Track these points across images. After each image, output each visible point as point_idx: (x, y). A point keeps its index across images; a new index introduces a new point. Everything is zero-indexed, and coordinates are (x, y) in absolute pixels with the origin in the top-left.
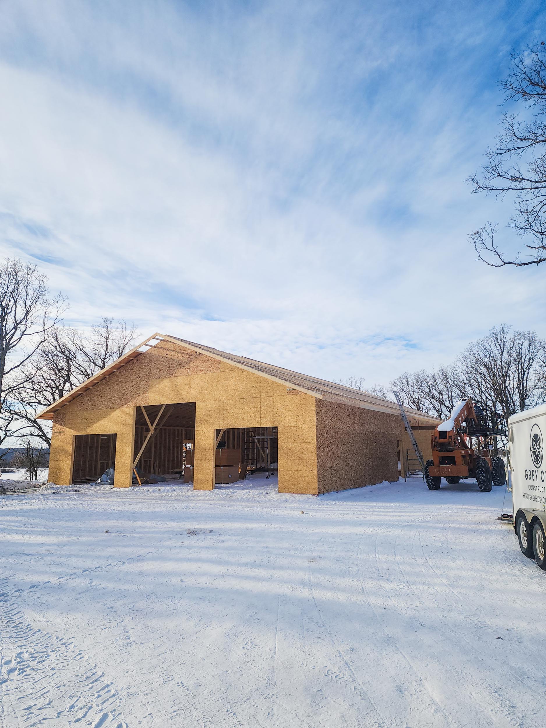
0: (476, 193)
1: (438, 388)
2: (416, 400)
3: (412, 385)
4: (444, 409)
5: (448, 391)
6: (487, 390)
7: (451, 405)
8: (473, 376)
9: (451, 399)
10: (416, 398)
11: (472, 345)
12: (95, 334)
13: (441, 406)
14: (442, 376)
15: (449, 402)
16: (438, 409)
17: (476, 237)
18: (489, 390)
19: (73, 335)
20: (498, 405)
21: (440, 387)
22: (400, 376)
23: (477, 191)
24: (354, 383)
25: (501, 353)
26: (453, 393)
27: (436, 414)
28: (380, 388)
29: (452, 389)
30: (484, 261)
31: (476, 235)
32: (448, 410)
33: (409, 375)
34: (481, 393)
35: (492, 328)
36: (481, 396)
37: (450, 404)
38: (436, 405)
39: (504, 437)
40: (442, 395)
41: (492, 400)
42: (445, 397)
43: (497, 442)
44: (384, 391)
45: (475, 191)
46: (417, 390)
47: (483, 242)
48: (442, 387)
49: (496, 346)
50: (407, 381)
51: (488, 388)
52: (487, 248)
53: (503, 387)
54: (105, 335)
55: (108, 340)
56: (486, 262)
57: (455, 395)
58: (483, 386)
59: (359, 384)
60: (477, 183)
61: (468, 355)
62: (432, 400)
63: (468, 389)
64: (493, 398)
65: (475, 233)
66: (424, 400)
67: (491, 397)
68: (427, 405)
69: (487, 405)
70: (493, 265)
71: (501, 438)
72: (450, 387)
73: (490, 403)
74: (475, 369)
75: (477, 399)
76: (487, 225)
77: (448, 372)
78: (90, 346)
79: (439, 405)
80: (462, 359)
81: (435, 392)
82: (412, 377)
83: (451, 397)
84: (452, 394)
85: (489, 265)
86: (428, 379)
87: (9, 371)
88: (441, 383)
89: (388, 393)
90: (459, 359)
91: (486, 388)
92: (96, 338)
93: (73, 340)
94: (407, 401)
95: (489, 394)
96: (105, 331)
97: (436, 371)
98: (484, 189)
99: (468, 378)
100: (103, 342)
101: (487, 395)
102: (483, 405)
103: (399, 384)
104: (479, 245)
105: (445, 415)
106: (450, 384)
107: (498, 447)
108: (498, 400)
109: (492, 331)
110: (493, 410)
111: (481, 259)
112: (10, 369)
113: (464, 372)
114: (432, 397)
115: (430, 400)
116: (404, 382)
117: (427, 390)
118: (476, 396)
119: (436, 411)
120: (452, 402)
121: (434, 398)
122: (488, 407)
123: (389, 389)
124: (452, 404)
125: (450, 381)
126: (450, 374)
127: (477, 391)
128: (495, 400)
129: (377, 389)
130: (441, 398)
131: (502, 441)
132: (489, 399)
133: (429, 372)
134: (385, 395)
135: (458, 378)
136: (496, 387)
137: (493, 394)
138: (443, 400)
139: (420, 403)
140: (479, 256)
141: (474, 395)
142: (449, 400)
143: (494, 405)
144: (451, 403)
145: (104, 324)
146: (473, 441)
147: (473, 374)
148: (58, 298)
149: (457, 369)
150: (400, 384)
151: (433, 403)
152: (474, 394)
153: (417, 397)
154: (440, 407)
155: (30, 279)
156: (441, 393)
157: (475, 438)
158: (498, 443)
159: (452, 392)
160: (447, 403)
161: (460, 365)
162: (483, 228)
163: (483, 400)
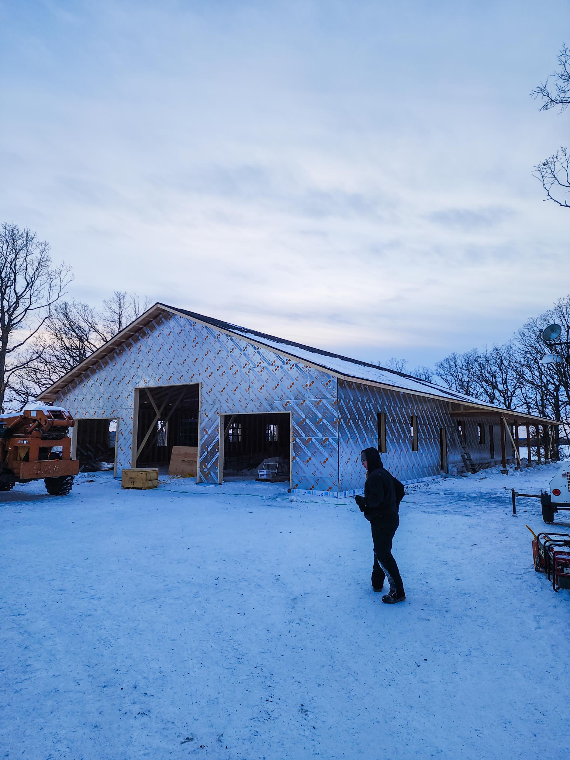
0: (547, 109)
1: (490, 370)
2: (465, 384)
3: (461, 366)
4: (497, 394)
5: (502, 374)
6: (548, 372)
7: (506, 390)
8: (532, 356)
9: (505, 382)
10: (466, 382)
11: (532, 321)
12: (108, 310)
13: (493, 390)
14: (495, 357)
15: (503, 385)
16: (490, 393)
17: (545, 169)
18: (551, 372)
19: (83, 311)
20: (562, 388)
21: (493, 369)
22: (448, 357)
23: (548, 107)
24: (394, 365)
25: (567, 329)
26: (508, 376)
27: (488, 399)
28: (424, 370)
29: (507, 372)
30: (555, 201)
31: (545, 167)
32: (502, 395)
33: (457, 355)
34: (542, 376)
35: (557, 301)
36: (541, 379)
37: (504, 388)
38: (489, 389)
39: (567, 425)
40: (495, 377)
41: (554, 384)
42: (499, 379)
43: (559, 430)
44: (429, 373)
45: (545, 107)
46: (467, 373)
47: (554, 176)
48: (494, 369)
49: (561, 321)
50: (455, 363)
51: (550, 370)
52: (559, 184)
53: (567, 369)
54: (118, 311)
55: (121, 317)
56: (558, 203)
57: (511, 378)
58: (545, 367)
59: (400, 366)
60: (548, 96)
61: (527, 332)
62: (484, 383)
63: (526, 370)
64: (555, 380)
65: (544, 165)
66: (474, 383)
67: (553, 380)
68: (478, 389)
69: (549, 390)
70: (567, 206)
71: (564, 426)
72: (505, 368)
73: (551, 387)
74: (535, 348)
75: (536, 383)
76: (561, 153)
77: (503, 352)
78: (102, 323)
79: (492, 390)
80: (520, 337)
81: (488, 375)
82: (460, 358)
83: (506, 381)
84: (506, 377)
85: (561, 205)
86: (479, 360)
87: (13, 350)
88: (494, 364)
89: (433, 376)
90: (516, 337)
91: (548, 370)
92: (109, 314)
93: (84, 316)
94: (455, 385)
95: (551, 377)
96: (118, 307)
97: (490, 350)
98: (557, 103)
99: (526, 358)
100: (116, 319)
101: (549, 378)
102: (544, 389)
103: (445, 365)
104: (549, 179)
105: (499, 401)
106: (504, 366)
107: (560, 436)
108: (562, 383)
109: (557, 304)
110: (555, 395)
111: (551, 198)
112: (13, 347)
113: (522, 352)
114: (484, 381)
115: (481, 384)
116: (452, 363)
117: (478, 372)
118: (535, 380)
119: (488, 395)
120: (507, 386)
121: (486, 381)
122: (549, 391)
123: (435, 372)
124: (506, 388)
125: (504, 362)
126: (505, 355)
127: (537, 374)
128: (557, 383)
129: (421, 371)
130: (494, 381)
131: (565, 430)
132: (550, 382)
133: (481, 351)
134: (430, 379)
135: (514, 359)
136: (560, 369)
137: (555, 376)
138: (496, 384)
139: (470, 387)
140: (549, 195)
141: (533, 379)
142: (503, 384)
143: (557, 389)
144: (505, 386)
145: (116, 299)
146: (530, 430)
147: (532, 354)
148: (61, 268)
149: (513, 348)
150: (447, 366)
151: (485, 387)
152: (533, 377)
153: (467, 380)
154: (492, 392)
155: (30, 247)
156: (494, 376)
157: (533, 426)
158: (560, 432)
159: (507, 374)
160: (501, 387)
161: (517, 344)
162: (555, 156)
163: (544, 383)
